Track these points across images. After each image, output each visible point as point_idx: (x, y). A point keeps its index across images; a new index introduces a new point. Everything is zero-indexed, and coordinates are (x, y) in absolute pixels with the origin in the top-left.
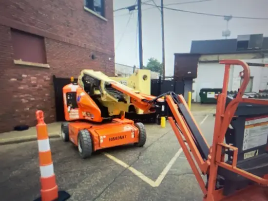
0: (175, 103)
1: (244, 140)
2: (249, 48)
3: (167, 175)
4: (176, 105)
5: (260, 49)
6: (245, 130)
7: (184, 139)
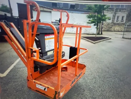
0: (8, 27)
1: (46, 46)
2: (57, 7)
3: (12, 69)
4: (8, 28)
5: (62, 8)
6: (46, 41)
7: (17, 48)
